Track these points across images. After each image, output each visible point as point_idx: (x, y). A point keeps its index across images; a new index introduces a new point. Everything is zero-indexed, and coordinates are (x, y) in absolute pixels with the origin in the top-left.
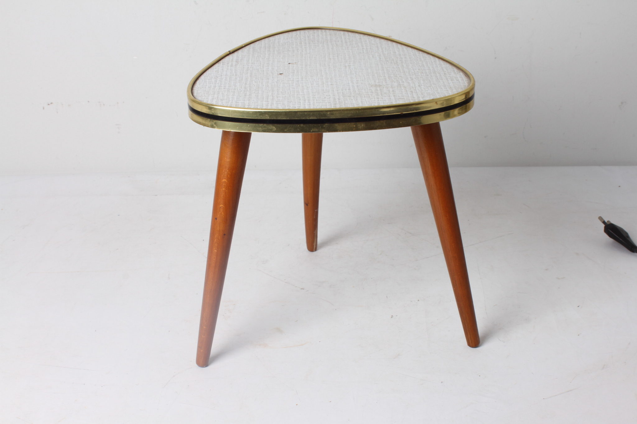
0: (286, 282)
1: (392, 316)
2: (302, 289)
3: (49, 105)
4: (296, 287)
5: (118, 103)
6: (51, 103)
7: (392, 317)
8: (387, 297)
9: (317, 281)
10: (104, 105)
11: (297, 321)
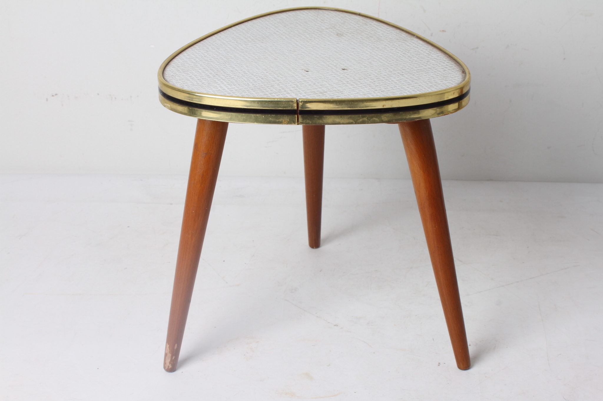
0: (317, 317)
1: (439, 363)
2: (335, 325)
3: (53, 96)
4: (329, 323)
5: (131, 97)
6: (56, 95)
7: (439, 365)
8: (433, 339)
9: (352, 317)
10: (115, 98)
11: (329, 365)
